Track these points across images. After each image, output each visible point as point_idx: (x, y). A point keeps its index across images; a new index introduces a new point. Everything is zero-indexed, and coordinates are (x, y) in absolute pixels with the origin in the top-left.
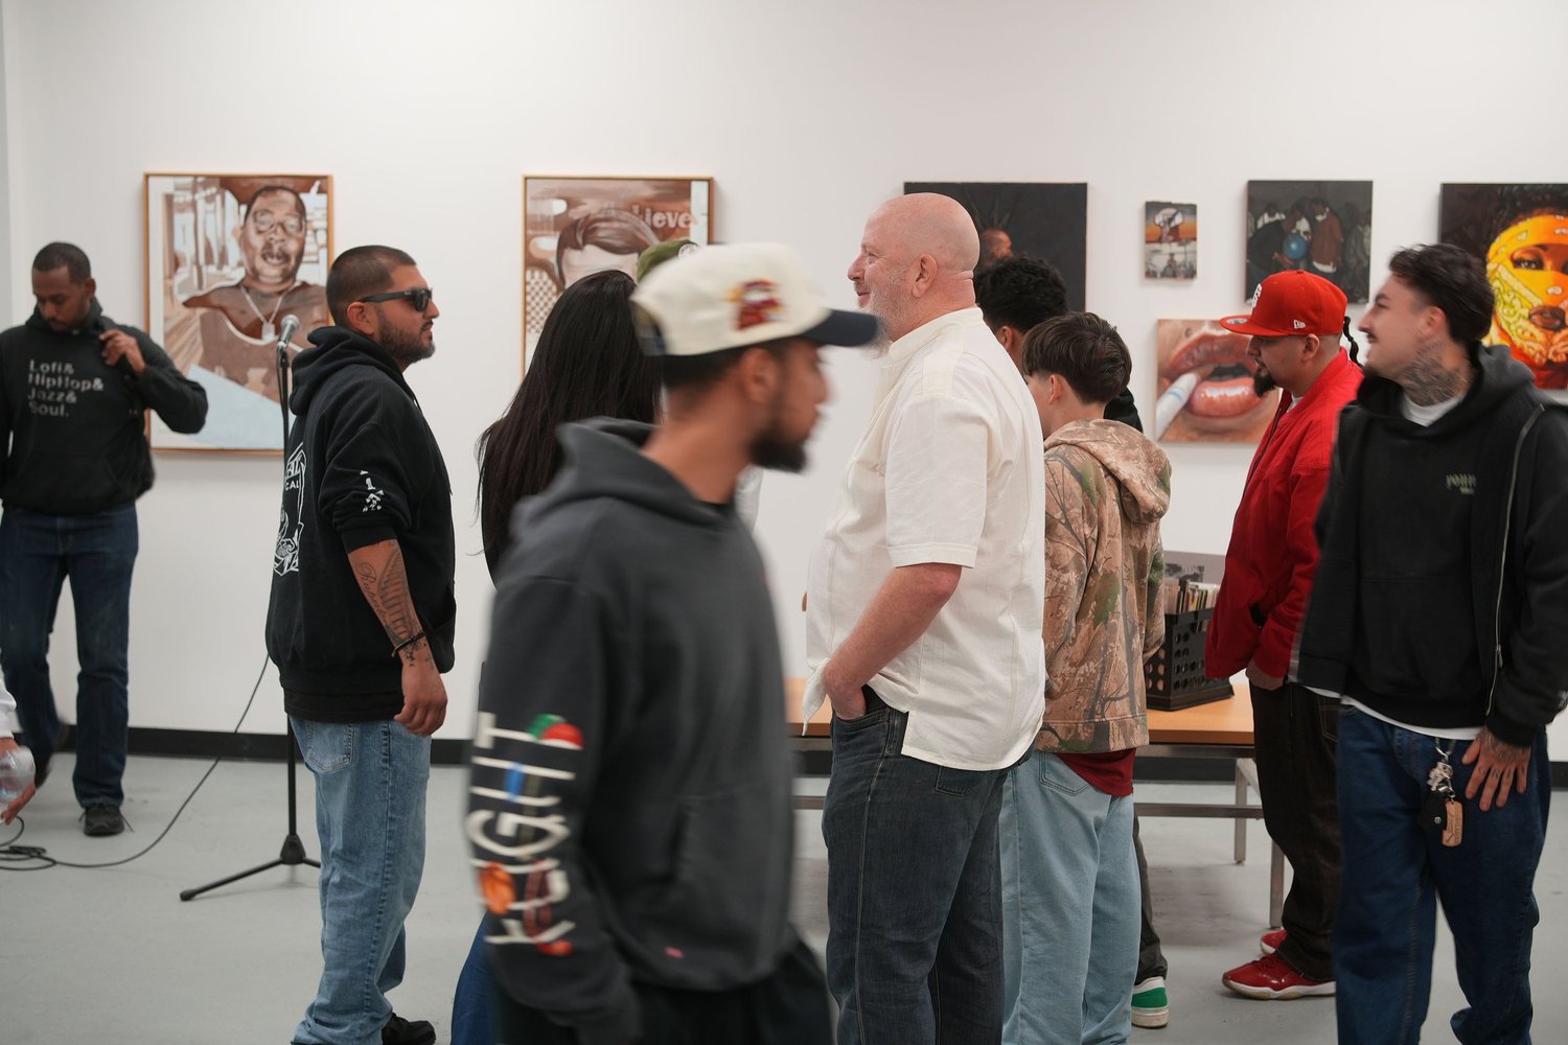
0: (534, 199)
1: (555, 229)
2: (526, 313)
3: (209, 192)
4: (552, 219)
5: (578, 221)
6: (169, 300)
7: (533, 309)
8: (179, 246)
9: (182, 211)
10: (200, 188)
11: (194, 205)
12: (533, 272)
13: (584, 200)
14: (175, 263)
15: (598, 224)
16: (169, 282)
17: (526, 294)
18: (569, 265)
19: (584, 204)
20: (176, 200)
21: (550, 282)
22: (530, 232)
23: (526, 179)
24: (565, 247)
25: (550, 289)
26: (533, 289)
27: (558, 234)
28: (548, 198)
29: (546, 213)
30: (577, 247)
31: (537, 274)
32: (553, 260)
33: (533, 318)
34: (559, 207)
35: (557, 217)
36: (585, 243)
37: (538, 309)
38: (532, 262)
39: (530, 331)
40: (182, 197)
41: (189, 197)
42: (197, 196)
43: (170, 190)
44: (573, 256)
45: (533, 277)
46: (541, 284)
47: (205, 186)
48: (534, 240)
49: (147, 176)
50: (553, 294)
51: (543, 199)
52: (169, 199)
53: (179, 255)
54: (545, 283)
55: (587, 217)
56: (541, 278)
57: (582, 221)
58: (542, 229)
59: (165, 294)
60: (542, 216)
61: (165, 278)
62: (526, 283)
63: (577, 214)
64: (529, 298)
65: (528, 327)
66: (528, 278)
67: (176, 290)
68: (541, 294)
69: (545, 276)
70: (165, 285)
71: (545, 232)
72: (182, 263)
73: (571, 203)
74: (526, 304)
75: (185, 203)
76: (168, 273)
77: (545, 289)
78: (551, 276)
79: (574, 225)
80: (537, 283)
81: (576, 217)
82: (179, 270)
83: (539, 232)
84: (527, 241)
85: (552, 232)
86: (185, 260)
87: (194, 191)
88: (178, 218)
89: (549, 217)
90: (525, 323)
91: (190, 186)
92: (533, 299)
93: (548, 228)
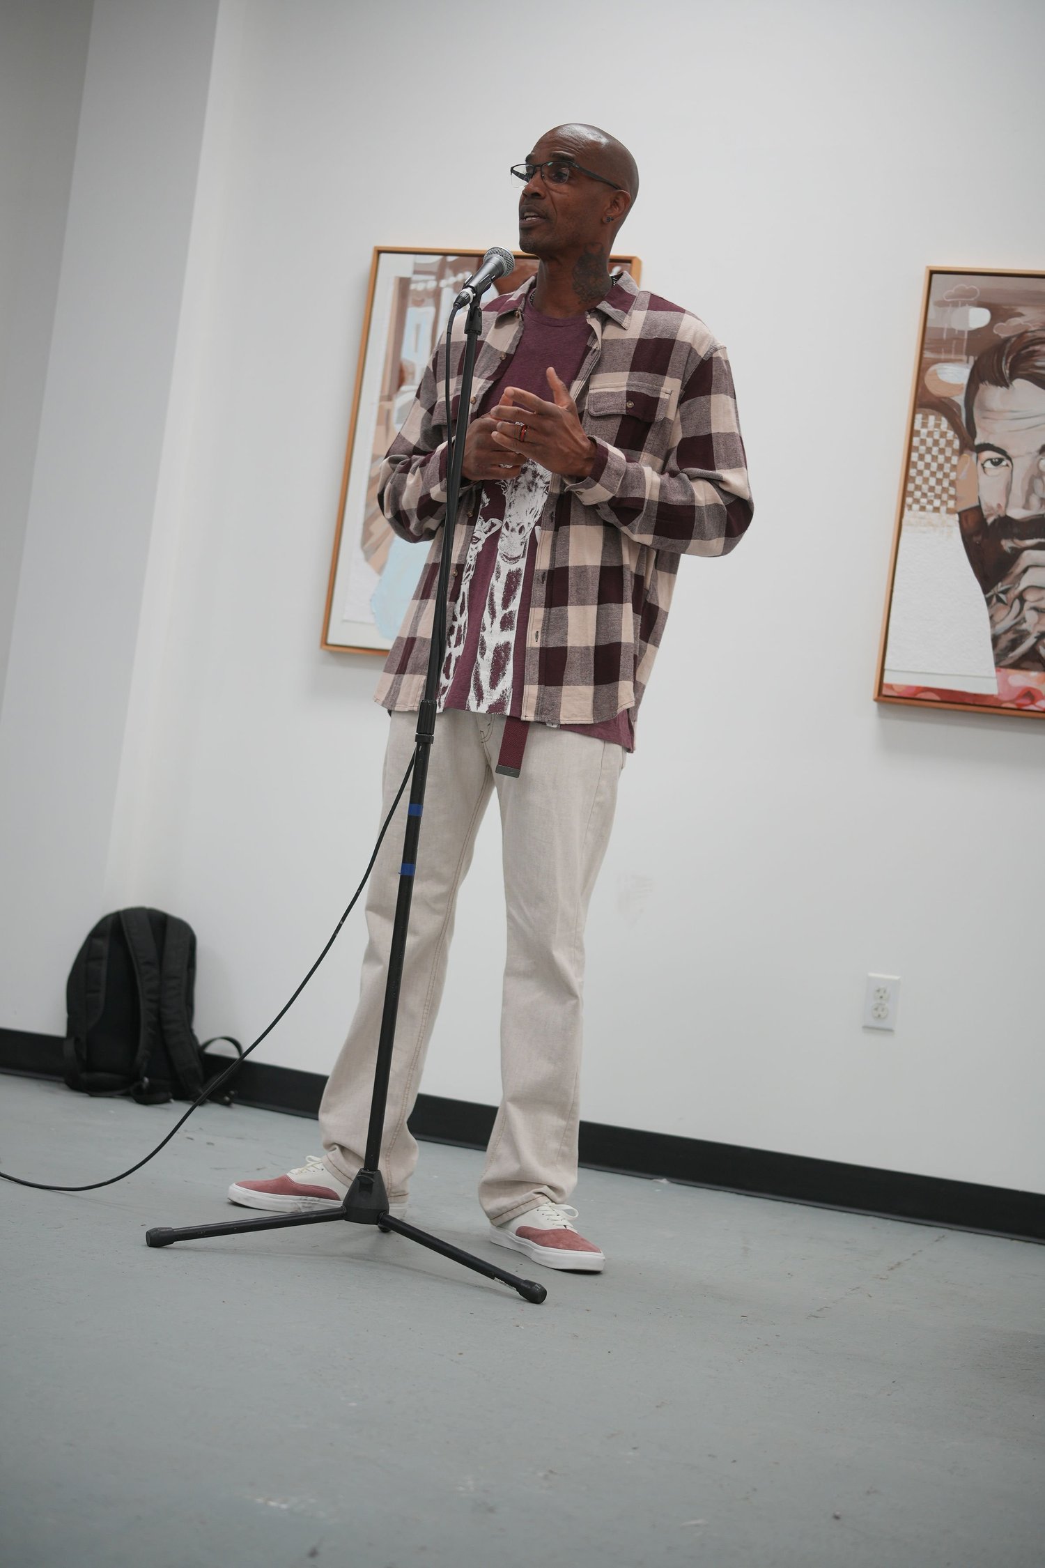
0: (943, 304)
1: (968, 354)
2: (907, 478)
3: (460, 277)
4: (966, 336)
5: (1008, 339)
6: (383, 428)
7: (920, 473)
8: (407, 354)
9: (419, 303)
10: (448, 272)
11: (437, 294)
12: (925, 417)
13: (1020, 310)
14: (400, 377)
15: (1037, 348)
16: (387, 405)
17: (911, 448)
18: (984, 409)
19: (1020, 315)
20: (413, 287)
21: (951, 434)
22: (928, 355)
23: (932, 273)
24: (982, 381)
25: (949, 443)
26: (923, 442)
27: (972, 359)
28: (963, 304)
29: (958, 326)
30: (1003, 382)
31: (932, 420)
32: (960, 399)
33: (918, 488)
34: (979, 318)
35: (974, 334)
36: (1012, 377)
37: (927, 473)
38: (925, 401)
39: (910, 507)
40: (424, 284)
41: (432, 284)
42: (443, 283)
43: (407, 273)
44: (993, 395)
45: (924, 425)
46: (936, 436)
47: (456, 269)
48: (932, 368)
49: (379, 252)
50: (954, 452)
51: (955, 305)
52: (404, 284)
53: (405, 364)
54: (943, 435)
55: (1021, 336)
56: (938, 426)
57: (1014, 339)
58: (949, 352)
59: (379, 423)
60: (951, 331)
61: (382, 399)
62: (913, 433)
63: (1005, 330)
64: (915, 457)
65: (909, 500)
66: (917, 426)
67: (395, 416)
68: (935, 450)
69: (944, 423)
70: (381, 408)
71: (952, 356)
72: (408, 377)
73: (999, 313)
74: (909, 464)
75: (425, 291)
76: (386, 393)
77: (942, 442)
78: (954, 425)
79: (1000, 347)
80: (930, 434)
81: (1003, 336)
82: (403, 388)
83: (943, 356)
84: (922, 368)
85: (964, 358)
86: (413, 374)
87: (440, 276)
88: (413, 313)
89: (962, 332)
90: (905, 493)
91: (435, 269)
92: (921, 457)
93: (958, 352)
